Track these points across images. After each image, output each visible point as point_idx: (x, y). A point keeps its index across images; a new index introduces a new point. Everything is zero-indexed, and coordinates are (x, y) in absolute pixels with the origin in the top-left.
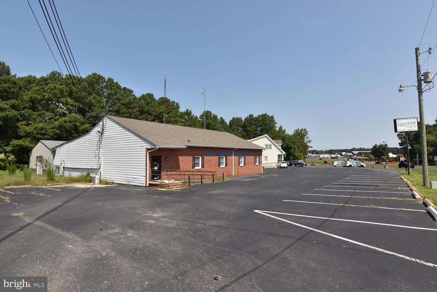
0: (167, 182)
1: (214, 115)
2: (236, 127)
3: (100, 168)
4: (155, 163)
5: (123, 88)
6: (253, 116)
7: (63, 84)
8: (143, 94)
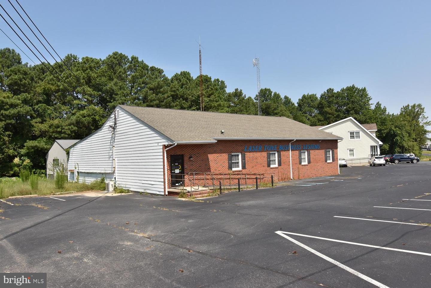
0: (189, 189)
1: (275, 94)
2: (307, 108)
3: (114, 172)
4: (176, 164)
5: (151, 67)
6: (333, 90)
7: (79, 70)
8: (177, 74)
